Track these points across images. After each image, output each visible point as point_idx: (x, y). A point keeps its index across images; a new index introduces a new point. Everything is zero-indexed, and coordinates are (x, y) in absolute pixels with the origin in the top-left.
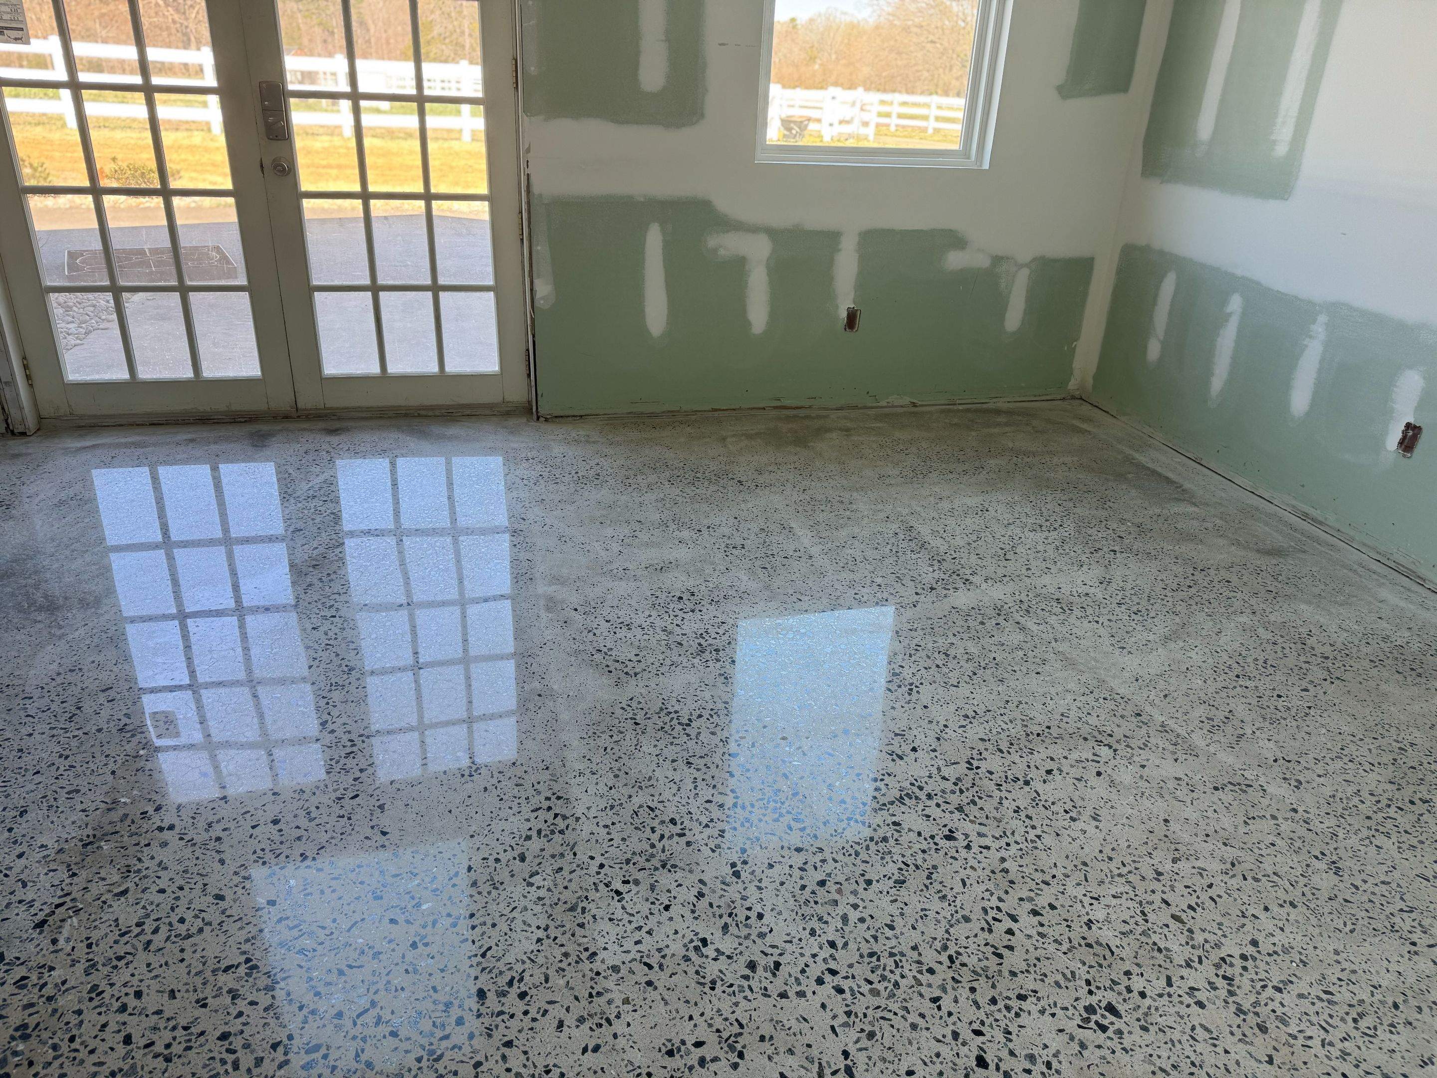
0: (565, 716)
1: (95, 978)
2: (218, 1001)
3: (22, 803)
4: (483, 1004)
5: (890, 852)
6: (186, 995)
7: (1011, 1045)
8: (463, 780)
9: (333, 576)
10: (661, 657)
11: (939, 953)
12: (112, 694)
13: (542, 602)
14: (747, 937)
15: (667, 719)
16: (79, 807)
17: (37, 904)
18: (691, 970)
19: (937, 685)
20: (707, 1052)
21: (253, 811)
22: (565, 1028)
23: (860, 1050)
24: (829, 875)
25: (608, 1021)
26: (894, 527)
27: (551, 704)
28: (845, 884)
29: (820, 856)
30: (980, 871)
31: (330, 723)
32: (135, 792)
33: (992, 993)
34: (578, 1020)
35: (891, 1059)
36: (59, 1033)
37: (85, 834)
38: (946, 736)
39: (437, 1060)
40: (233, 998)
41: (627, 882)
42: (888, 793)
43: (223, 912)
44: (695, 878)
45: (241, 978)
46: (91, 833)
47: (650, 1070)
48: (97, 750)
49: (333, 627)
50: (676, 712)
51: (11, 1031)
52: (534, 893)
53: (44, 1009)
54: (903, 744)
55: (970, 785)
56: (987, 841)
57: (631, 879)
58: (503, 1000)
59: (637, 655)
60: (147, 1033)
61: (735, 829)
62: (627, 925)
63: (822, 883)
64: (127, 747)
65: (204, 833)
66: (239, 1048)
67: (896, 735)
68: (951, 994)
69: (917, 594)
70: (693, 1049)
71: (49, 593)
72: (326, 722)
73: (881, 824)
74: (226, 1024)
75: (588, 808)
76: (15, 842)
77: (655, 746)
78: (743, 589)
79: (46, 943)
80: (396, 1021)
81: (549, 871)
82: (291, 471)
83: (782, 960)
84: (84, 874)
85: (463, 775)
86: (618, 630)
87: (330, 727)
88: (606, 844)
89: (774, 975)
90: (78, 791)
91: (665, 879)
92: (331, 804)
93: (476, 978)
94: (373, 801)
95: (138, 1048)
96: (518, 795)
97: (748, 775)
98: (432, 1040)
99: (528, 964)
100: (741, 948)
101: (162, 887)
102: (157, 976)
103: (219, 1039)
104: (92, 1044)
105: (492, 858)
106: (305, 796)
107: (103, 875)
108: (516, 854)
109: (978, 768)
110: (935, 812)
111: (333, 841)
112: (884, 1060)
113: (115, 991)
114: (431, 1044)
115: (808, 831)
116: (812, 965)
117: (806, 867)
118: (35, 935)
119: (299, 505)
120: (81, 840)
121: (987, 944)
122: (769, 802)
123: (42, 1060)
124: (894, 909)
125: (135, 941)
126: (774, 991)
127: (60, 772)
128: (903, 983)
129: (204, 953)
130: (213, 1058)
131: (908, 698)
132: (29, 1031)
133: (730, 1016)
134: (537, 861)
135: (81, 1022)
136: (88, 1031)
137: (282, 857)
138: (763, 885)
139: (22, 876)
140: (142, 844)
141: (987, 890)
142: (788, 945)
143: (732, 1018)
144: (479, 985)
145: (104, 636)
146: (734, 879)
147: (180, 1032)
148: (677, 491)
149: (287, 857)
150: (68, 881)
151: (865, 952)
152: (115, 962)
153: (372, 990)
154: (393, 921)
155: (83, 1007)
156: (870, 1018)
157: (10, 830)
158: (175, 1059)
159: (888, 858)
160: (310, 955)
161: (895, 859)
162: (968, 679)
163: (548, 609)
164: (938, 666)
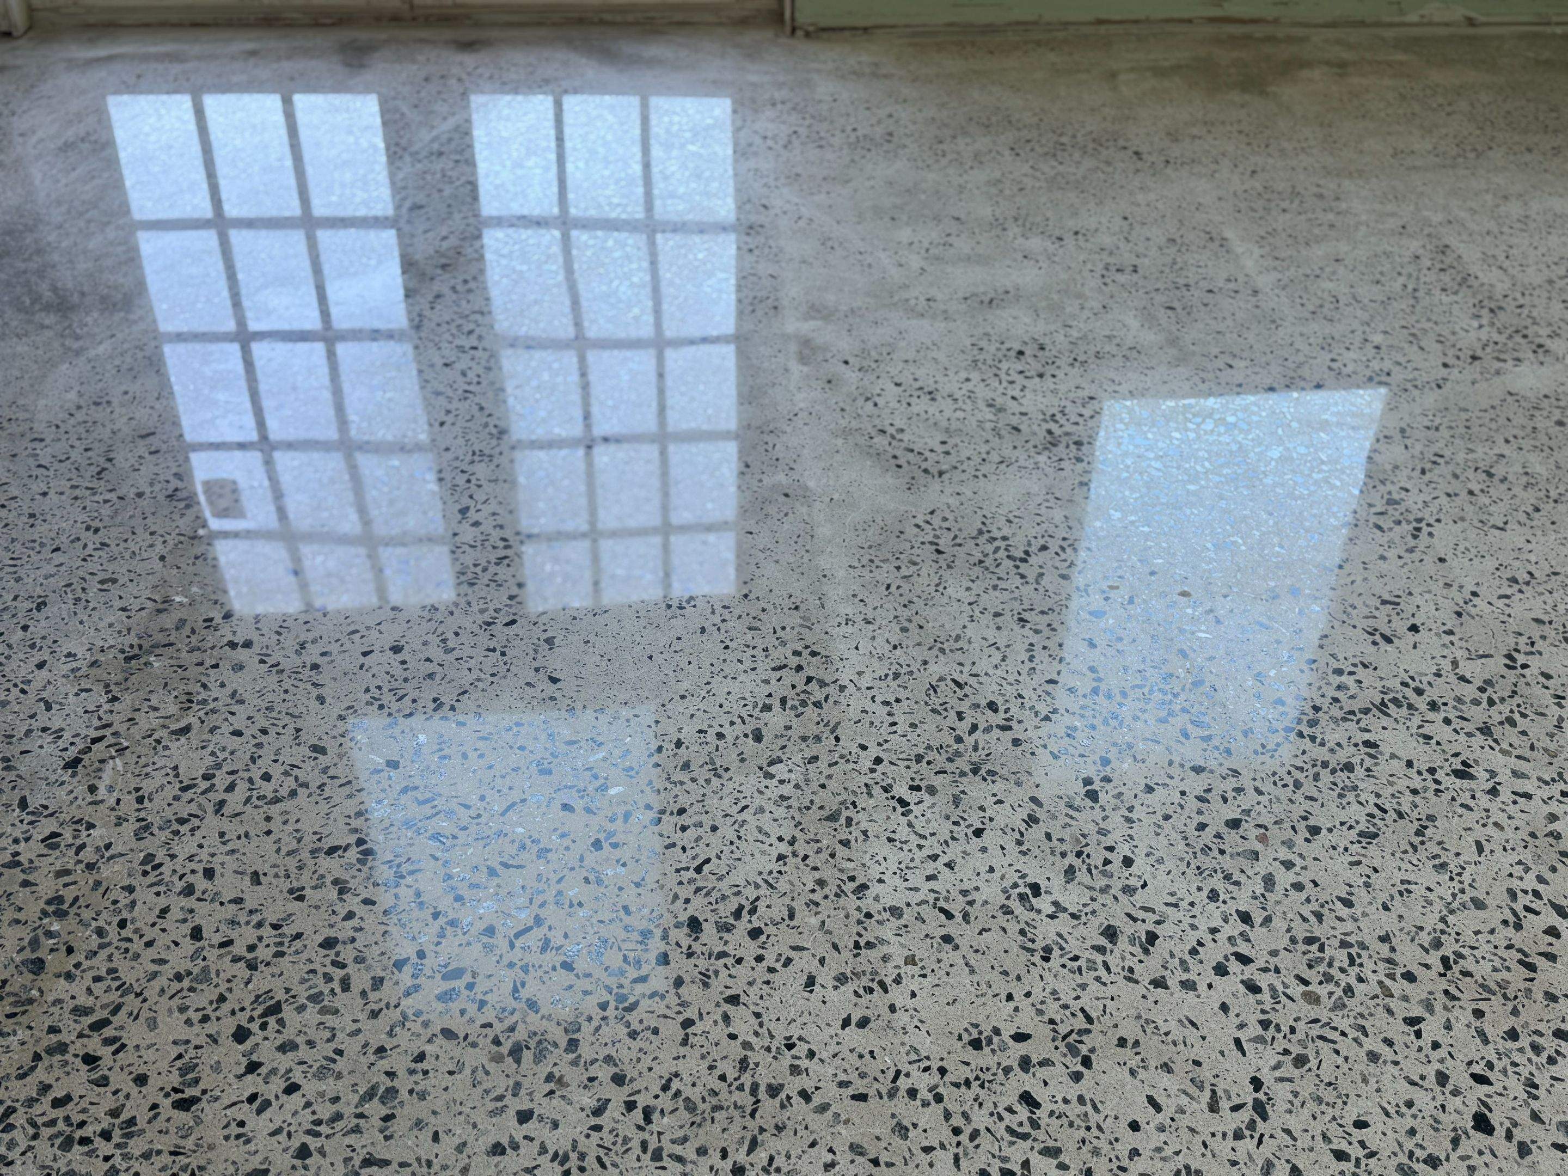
0: (824, 531)
1: (151, 844)
2: (319, 894)
3: (39, 591)
4: (696, 939)
5: (1355, 788)
6: (275, 881)
7: (1535, 1105)
8: (670, 613)
9: (472, 285)
10: (984, 448)
11: (1427, 951)
12: (155, 442)
13: (793, 347)
14: (1105, 890)
15: (989, 548)
16: (118, 604)
17: (67, 735)
18: (1013, 928)
19: (1466, 524)
20: (1036, 1050)
21: (363, 631)
22: (817, 988)
23: (1281, 1080)
24: (1247, 812)
25: (882, 985)
26: (1415, 245)
27: (804, 510)
28: (1274, 829)
29: (1232, 783)
30: (1509, 833)
31: (472, 511)
32: (195, 589)
33: (1512, 1022)
34: (837, 979)
35: (1331, 1100)
36: (105, 915)
37: (127, 643)
38: (1473, 611)
39: (629, 1009)
40: (341, 892)
41: (918, 788)
42: (1361, 695)
43: (325, 771)
44: (1023, 794)
45: (352, 866)
46: (135, 642)
47: (944, 1064)
48: (137, 522)
49: (473, 364)
50: (1005, 538)
51: (42, 904)
52: (774, 790)
53: (84, 880)
54: (1395, 618)
55: (1506, 694)
56: (1528, 786)
57: (923, 785)
58: (727, 936)
59: (944, 443)
60: (223, 927)
61: (1093, 727)
62: (915, 850)
63: (1234, 824)
64: (181, 522)
65: (293, 656)
66: (349, 961)
67: (1384, 602)
68: (1440, 1017)
69: (1445, 365)
70: (1011, 1042)
71: (59, 285)
72: (467, 508)
73: (1344, 743)
74: (331, 926)
75: (860, 674)
76: (33, 646)
77: (968, 589)
78: (1129, 342)
79: (81, 790)
80: (571, 948)
81: (797, 759)
82: (405, 109)
83: (1159, 930)
84: (127, 700)
85: (669, 606)
86: (914, 400)
87: (472, 516)
88: (885, 730)
89: (1146, 951)
90: (114, 581)
91: (977, 791)
92: (477, 630)
93: (687, 901)
94: (537, 632)
95: (212, 946)
96: (752, 644)
97: (1120, 646)
98: (623, 981)
99: (764, 890)
100: (1094, 905)
101: (237, 726)
102: (233, 851)
103: (321, 945)
104: (150, 934)
105: (712, 732)
106: (439, 616)
107: (154, 702)
108: (748, 729)
109: (1524, 666)
110: (1442, 733)
111: (480, 684)
112: (1320, 1100)
113: (178, 864)
114: (621, 986)
115: (1216, 742)
116: (1209, 944)
117: (1208, 796)
118: (66, 778)
119: (419, 166)
120: (122, 651)
121: (1509, 947)
122: (1151, 691)
123: (84, 947)
124: (1355, 876)
125: (202, 800)
126: (1144, 973)
127: (89, 550)
128: (1359, 988)
129: (299, 826)
130: (313, 971)
131: (1412, 543)
132: (65, 906)
133: (1071, 1003)
134: (781, 742)
135: (133, 903)
136: (142, 916)
137: (407, 700)
138: (1134, 816)
139: (44, 695)
140: (207, 664)
141: (1520, 863)
142: (1171, 910)
143: (1075, 1006)
144: (691, 912)
145: (140, 355)
146: (1089, 803)
147: (267, 931)
148: (1026, 169)
149: (414, 701)
150: (106, 707)
151: (1300, 935)
152: (175, 826)
153: (536, 903)
154: (566, 807)
155: (134, 883)
156: (1300, 1035)
157: (25, 628)
158: (261, 967)
159: (1350, 796)
160: (449, 843)
161: (1362, 799)
162: (1523, 518)
163: (803, 360)
164: (1471, 493)
